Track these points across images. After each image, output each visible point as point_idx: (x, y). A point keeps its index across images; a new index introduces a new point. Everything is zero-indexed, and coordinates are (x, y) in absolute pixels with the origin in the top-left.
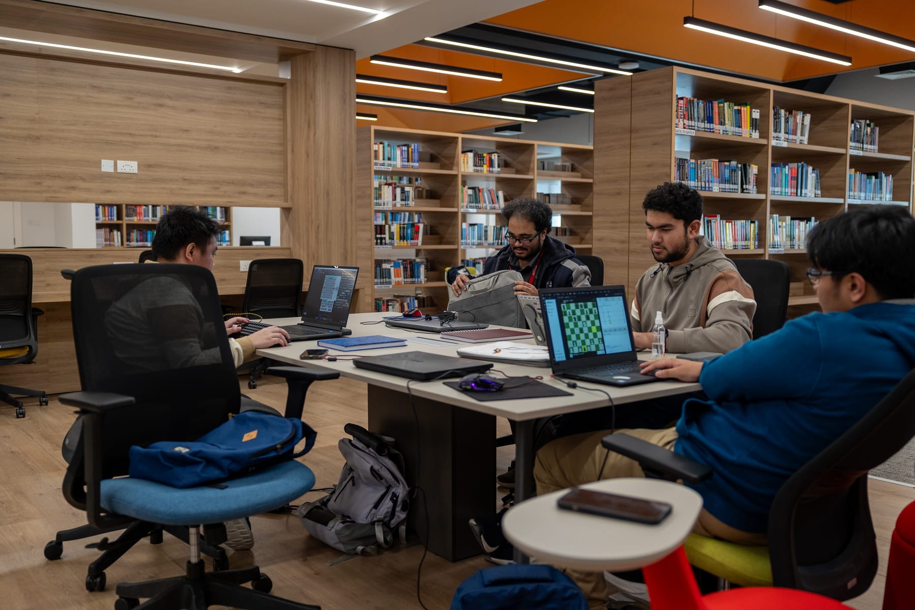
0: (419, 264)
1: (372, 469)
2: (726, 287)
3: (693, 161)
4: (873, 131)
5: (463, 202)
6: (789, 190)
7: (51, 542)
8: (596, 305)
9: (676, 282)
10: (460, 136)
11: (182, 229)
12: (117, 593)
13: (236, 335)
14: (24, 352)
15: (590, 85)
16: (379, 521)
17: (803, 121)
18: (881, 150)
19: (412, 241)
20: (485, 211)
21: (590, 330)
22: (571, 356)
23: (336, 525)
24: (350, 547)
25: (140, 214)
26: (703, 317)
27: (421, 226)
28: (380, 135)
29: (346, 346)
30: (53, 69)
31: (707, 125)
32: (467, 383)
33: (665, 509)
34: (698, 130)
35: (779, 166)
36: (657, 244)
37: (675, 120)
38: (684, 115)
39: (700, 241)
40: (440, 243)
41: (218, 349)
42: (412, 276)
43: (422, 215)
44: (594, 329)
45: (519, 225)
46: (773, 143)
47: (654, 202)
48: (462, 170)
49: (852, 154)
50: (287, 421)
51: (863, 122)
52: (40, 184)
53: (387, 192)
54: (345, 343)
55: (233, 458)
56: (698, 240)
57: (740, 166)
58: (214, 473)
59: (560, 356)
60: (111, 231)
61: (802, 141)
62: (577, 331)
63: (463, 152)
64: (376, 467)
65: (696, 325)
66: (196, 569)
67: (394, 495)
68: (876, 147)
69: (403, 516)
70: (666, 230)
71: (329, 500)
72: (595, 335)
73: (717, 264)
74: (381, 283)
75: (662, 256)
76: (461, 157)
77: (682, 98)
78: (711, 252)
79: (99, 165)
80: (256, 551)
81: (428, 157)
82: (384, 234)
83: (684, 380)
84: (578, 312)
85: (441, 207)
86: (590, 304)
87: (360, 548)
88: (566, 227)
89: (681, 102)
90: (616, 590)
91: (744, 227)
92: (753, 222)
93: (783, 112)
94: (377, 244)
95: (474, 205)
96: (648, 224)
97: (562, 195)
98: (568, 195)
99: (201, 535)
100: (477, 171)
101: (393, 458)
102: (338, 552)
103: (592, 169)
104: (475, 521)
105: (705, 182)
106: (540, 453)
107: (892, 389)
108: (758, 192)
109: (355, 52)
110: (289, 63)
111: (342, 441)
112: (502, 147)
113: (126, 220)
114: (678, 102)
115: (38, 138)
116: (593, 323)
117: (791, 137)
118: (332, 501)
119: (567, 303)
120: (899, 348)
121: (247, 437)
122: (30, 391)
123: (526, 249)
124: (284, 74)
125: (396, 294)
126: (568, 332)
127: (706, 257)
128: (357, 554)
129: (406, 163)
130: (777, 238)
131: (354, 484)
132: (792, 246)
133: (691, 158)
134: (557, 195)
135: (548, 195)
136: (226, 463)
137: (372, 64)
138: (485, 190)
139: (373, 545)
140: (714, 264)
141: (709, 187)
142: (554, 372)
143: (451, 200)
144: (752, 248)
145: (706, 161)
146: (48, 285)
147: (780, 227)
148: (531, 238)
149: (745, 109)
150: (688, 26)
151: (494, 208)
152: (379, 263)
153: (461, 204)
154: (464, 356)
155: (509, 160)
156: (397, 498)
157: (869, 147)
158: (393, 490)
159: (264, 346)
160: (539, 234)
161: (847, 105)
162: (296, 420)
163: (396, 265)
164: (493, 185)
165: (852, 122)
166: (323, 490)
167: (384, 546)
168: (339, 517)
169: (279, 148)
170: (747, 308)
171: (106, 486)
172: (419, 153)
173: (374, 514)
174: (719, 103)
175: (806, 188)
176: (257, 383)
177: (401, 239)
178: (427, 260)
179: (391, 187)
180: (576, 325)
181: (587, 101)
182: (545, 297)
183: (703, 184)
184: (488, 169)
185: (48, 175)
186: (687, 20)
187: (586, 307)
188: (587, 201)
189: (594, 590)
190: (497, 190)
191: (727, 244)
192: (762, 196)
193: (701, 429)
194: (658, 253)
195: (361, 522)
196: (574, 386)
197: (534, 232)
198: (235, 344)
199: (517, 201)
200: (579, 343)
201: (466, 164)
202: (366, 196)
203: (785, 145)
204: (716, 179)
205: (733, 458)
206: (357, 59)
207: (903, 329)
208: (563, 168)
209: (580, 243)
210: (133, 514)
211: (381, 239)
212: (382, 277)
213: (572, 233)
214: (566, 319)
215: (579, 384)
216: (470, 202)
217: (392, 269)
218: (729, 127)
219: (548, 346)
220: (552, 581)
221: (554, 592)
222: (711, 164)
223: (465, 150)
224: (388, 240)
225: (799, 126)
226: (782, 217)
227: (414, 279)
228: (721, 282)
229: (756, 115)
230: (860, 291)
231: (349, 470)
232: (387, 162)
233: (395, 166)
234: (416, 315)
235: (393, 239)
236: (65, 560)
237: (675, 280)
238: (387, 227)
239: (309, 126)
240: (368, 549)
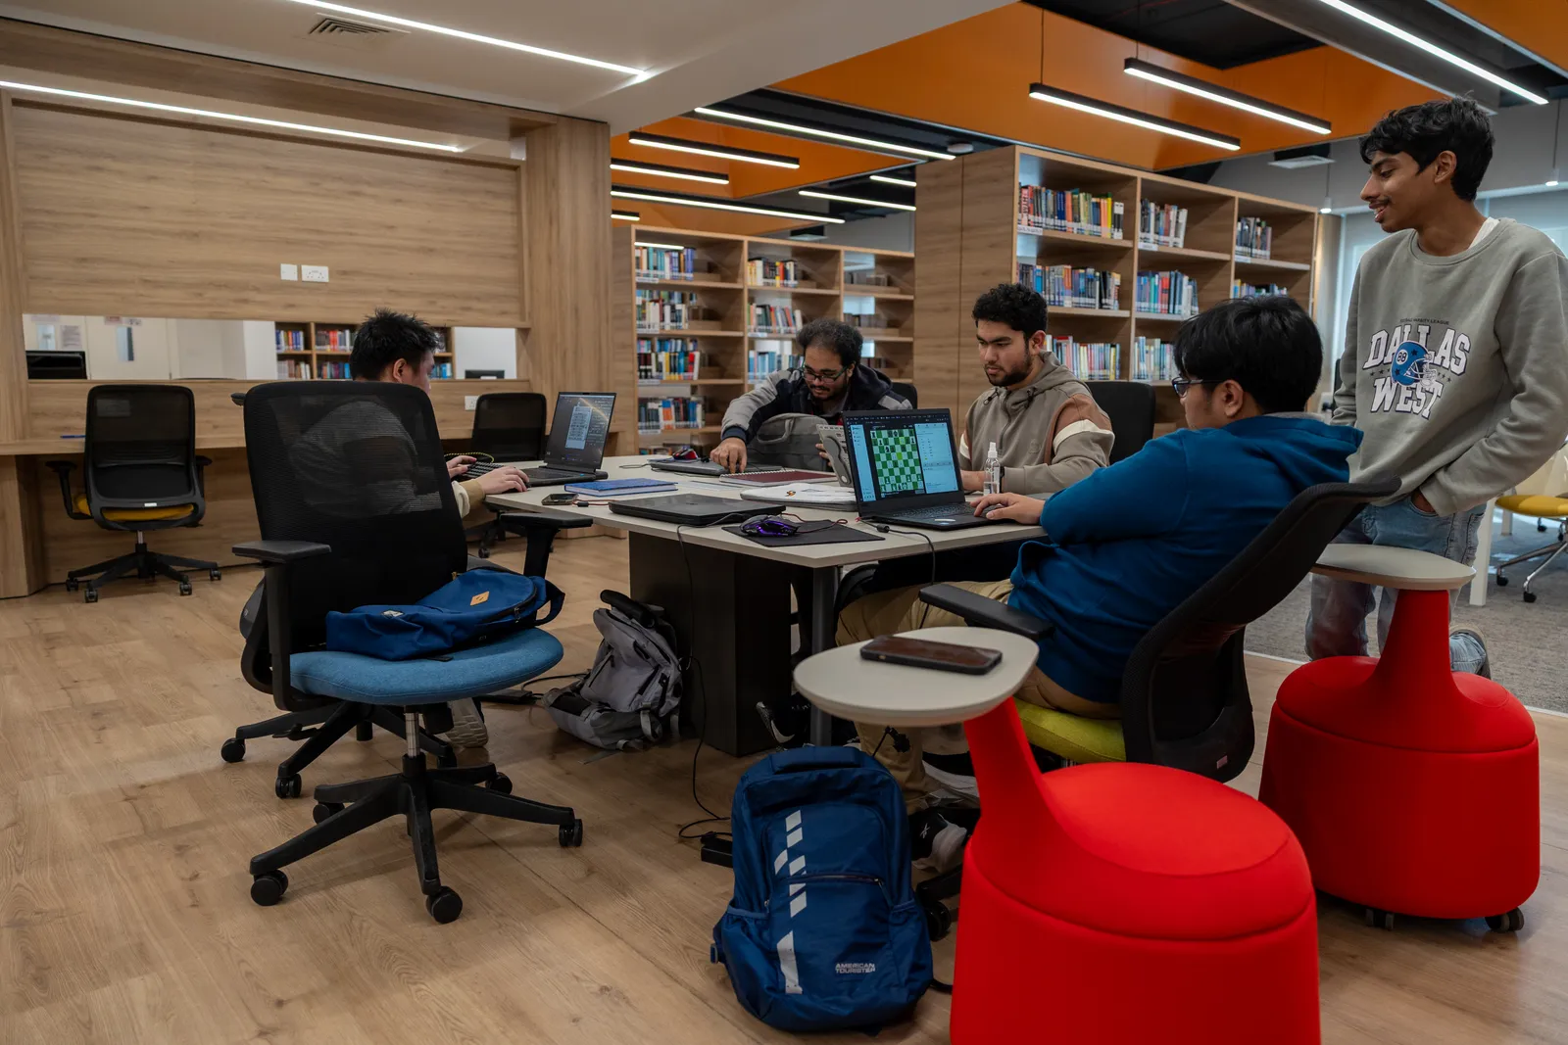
0: (695, 404)
1: (635, 644)
2: (1077, 415)
3: (1039, 268)
4: (1264, 232)
5: (750, 324)
6: (1158, 306)
7: (230, 740)
8: (913, 433)
9: (1017, 410)
10: (746, 239)
11: (388, 341)
12: (316, 798)
13: (461, 478)
14: (188, 512)
15: (910, 173)
16: (645, 709)
17: (1177, 218)
18: (1273, 257)
19: (686, 374)
20: (779, 335)
21: (906, 463)
22: (883, 495)
23: (592, 715)
24: (608, 742)
25: (334, 342)
26: (1049, 453)
27: (697, 355)
28: (642, 236)
29: (601, 490)
30: (212, 144)
31: (1058, 222)
32: (751, 525)
33: (993, 657)
34: (1047, 228)
35: (1147, 275)
36: (992, 363)
37: (1017, 216)
38: (1029, 208)
39: (1045, 359)
40: (722, 377)
41: (437, 494)
42: (686, 419)
43: (699, 342)
44: (911, 463)
45: (819, 357)
46: (1140, 245)
47: (986, 310)
48: (749, 283)
49: (1239, 261)
50: (527, 579)
51: (1252, 220)
52: (200, 295)
53: (653, 310)
54: (599, 487)
55: (458, 624)
56: (1043, 358)
57: (1098, 274)
58: (435, 642)
59: (869, 495)
60: (297, 364)
61: (1175, 243)
62: (890, 464)
63: (750, 260)
64: (642, 643)
65: (1042, 461)
66: (414, 764)
67: (664, 677)
68: (1268, 253)
69: (675, 702)
70: (1001, 345)
71: (582, 686)
72: (913, 470)
73: (1066, 388)
74: (647, 428)
75: (999, 379)
76: (747, 266)
77: (1026, 187)
78: (1058, 373)
79: (278, 271)
80: (490, 748)
81: (705, 267)
82: (650, 365)
83: (1022, 521)
84: (891, 441)
85: (723, 329)
86: (906, 432)
87: (622, 742)
88: (879, 356)
89: (1025, 191)
90: (940, 785)
91: (1103, 352)
92: (1113, 346)
93: (1152, 206)
94: (641, 377)
95: (764, 327)
96: (979, 338)
97: (876, 316)
98: (883, 317)
99: (421, 728)
100: (768, 284)
101: (660, 630)
102: (594, 748)
103: (912, 283)
104: (764, 704)
105: (1054, 294)
106: (844, 614)
107: (1272, 521)
108: (1121, 308)
109: (609, 127)
110: (524, 139)
111: (598, 612)
112: (800, 253)
113: (316, 350)
114: (1021, 192)
115: (196, 235)
116: (910, 455)
117: (1163, 238)
118: (586, 687)
119: (877, 429)
120: (1283, 472)
121: (476, 600)
122: (199, 562)
123: (828, 390)
124: (518, 155)
125: (666, 442)
126: (879, 466)
127: (1053, 378)
128: (618, 750)
129: (677, 274)
130: (1143, 367)
131: (613, 665)
132: (1162, 377)
133: (1037, 264)
134: (870, 316)
135: (858, 316)
136: (449, 629)
137: (632, 145)
138: (778, 309)
139: (638, 738)
140: (1062, 387)
141: (1059, 301)
142: (860, 516)
143: (735, 322)
144: (1112, 375)
145: (1056, 268)
146: (215, 427)
147: (1147, 352)
148: (835, 376)
149: (1106, 201)
150: (1036, 95)
151: (790, 332)
152: (643, 402)
153: (747, 327)
154: (747, 498)
155: (808, 270)
156: (668, 680)
157: (1259, 252)
158: (663, 671)
159: (497, 491)
160: (845, 371)
161: (1231, 198)
162: (538, 579)
163: (666, 404)
164: (787, 303)
165: (1239, 220)
166: (575, 676)
167: (652, 739)
168: (595, 705)
169: (513, 251)
170: (1102, 441)
171: (297, 661)
172: (694, 261)
173: (639, 700)
174: (1073, 194)
175: (1180, 303)
176: (491, 551)
177: (671, 371)
178: (705, 399)
179: (657, 304)
180: (889, 457)
181: (907, 196)
182: (850, 421)
183: (1052, 296)
184: (782, 282)
185: (211, 284)
186: (1035, 87)
187: (901, 435)
188: (907, 324)
189: (910, 779)
190: (794, 309)
191: (1081, 373)
192: (1125, 314)
193: (1041, 580)
194: (994, 375)
195: (621, 710)
196: (886, 530)
197: (839, 367)
198: (459, 488)
199: (817, 323)
200: (893, 479)
201: (753, 275)
202: (625, 315)
203: (1155, 248)
204: (1069, 291)
205: (1079, 611)
206: (612, 135)
207: (1288, 447)
208: (877, 282)
209: (899, 377)
210: (332, 693)
211: (646, 371)
212: (648, 419)
213: (889, 364)
214: (876, 450)
215: (891, 527)
216: (760, 324)
217: (661, 410)
218: (1085, 224)
219: (854, 487)
220: (859, 766)
221: (861, 777)
222: (1062, 271)
223: (753, 257)
224: (654, 373)
225: (1173, 225)
226: (1150, 340)
227: (688, 423)
228: (1070, 411)
229: (1119, 209)
230: (1236, 403)
231: (607, 648)
232: (652, 272)
233: (662, 277)
234: (689, 457)
235: (661, 371)
236: (248, 762)
237: (1014, 407)
238: (653, 355)
239: (551, 223)
240: (632, 744)
